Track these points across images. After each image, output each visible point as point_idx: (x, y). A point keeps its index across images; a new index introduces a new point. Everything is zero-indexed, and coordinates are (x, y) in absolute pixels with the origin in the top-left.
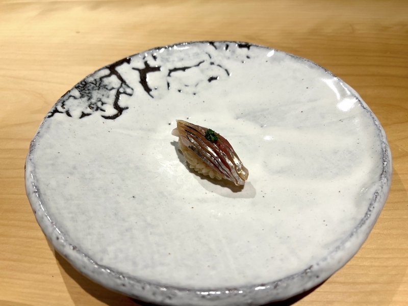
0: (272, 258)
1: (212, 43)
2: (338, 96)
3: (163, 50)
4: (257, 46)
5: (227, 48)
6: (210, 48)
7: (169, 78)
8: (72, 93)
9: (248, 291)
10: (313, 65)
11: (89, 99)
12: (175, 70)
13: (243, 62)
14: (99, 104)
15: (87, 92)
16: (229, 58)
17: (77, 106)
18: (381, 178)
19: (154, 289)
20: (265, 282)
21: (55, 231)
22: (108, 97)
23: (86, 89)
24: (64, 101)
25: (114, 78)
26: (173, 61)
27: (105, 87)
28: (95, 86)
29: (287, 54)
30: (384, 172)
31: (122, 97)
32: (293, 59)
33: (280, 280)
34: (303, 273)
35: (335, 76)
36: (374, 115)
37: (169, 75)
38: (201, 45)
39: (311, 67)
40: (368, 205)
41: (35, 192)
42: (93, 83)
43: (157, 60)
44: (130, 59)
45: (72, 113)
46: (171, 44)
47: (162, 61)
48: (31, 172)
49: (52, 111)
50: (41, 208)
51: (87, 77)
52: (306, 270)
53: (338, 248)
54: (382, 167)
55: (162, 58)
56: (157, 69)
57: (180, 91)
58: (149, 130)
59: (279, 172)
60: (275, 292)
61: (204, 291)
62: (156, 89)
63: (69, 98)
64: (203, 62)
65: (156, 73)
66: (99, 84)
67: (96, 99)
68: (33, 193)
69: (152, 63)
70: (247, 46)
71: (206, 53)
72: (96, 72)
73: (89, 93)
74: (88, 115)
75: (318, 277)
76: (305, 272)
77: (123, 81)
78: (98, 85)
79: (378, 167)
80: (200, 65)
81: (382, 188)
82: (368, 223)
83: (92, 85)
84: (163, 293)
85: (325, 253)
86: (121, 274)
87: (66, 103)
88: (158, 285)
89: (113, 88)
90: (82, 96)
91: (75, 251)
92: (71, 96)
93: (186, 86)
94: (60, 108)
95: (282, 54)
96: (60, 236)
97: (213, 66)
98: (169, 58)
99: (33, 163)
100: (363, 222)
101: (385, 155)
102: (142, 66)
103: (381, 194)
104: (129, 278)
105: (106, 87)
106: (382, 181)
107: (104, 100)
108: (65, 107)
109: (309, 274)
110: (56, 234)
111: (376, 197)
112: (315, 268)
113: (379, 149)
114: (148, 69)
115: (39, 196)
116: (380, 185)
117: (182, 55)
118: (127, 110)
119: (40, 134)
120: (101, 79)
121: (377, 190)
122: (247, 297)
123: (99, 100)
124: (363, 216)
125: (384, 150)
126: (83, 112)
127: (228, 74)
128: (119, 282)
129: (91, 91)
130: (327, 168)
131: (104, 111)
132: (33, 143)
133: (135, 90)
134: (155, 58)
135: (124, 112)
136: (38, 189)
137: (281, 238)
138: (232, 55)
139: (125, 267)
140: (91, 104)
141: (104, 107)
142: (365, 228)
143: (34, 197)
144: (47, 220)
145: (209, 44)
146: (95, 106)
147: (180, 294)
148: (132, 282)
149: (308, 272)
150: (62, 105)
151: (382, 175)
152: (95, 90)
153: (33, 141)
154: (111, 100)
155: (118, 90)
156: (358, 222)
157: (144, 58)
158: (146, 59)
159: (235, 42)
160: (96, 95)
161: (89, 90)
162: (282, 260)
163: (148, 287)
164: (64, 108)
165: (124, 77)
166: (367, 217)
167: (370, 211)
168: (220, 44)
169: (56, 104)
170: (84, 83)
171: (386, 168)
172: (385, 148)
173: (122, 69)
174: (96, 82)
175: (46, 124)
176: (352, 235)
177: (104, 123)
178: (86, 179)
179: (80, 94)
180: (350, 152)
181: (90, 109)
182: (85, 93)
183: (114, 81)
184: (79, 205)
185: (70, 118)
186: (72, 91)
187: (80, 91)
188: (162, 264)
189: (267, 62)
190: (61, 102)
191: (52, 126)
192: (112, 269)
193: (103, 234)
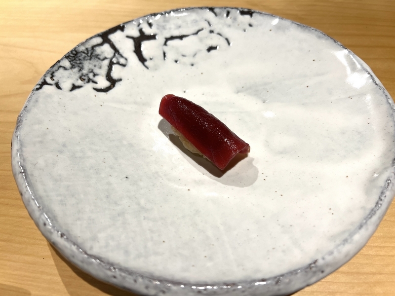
0: (274, 248)
1: (212, 9)
2: (348, 70)
3: (159, 16)
4: (261, 13)
5: (228, 15)
6: (209, 15)
7: (165, 47)
8: (62, 64)
9: (248, 286)
10: (321, 35)
11: (80, 70)
12: (172, 38)
13: (245, 31)
14: (91, 76)
15: (78, 62)
16: (230, 26)
17: (67, 78)
18: (393, 163)
19: (147, 282)
20: (266, 277)
21: (42, 217)
22: (100, 68)
24: (53, 73)
25: (106, 47)
26: (170, 28)
27: (97, 56)
28: (86, 55)
29: (293, 23)
31: (115, 67)
32: (300, 28)
33: (282, 275)
34: (307, 268)
35: (345, 47)
36: (387, 93)
37: (165, 44)
38: (200, 11)
39: (319, 37)
40: (380, 194)
41: (21, 173)
42: (84, 53)
43: (153, 27)
44: (124, 27)
45: (61, 85)
46: (168, 11)
47: (158, 29)
48: (18, 150)
49: (40, 83)
50: (27, 190)
51: (78, 46)
52: (311, 264)
53: (345, 241)
55: (158, 25)
56: (153, 37)
57: (176, 61)
58: (144, 104)
59: (281, 153)
60: (276, 288)
61: (201, 286)
62: (151, 59)
63: (58, 69)
64: (202, 29)
65: (152, 42)
66: (91, 54)
67: (88, 70)
68: (19, 174)
69: (148, 31)
70: (250, 13)
71: (206, 20)
72: (87, 40)
73: (80, 63)
74: (79, 87)
75: (323, 272)
76: (309, 266)
77: (116, 50)
78: (89, 54)
79: (390, 150)
80: (199, 33)
82: (379, 213)
83: (84, 55)
84: (156, 287)
85: (331, 246)
86: (112, 264)
87: (56, 74)
88: (152, 278)
89: (105, 58)
90: (73, 67)
91: (63, 239)
92: (60, 67)
93: (183, 56)
94: (48, 80)
95: (287, 23)
96: (47, 223)
97: (212, 34)
98: (166, 25)
99: (20, 141)
100: (373, 212)
102: (136, 34)
103: (393, 181)
104: (121, 269)
105: (99, 57)
107: (96, 71)
108: (54, 78)
109: (314, 269)
110: (43, 220)
111: (388, 185)
112: (321, 262)
113: (392, 130)
115: (26, 177)
116: (393, 171)
117: (180, 22)
118: (120, 83)
119: (28, 108)
120: (93, 47)
121: (389, 177)
122: (246, 293)
123: (90, 71)
124: (373, 205)
126: (73, 85)
127: (229, 44)
128: (109, 273)
129: (82, 62)
130: (333, 150)
131: (96, 83)
132: (20, 118)
133: (129, 60)
135: (117, 85)
136: (24, 170)
137: (283, 226)
138: (233, 22)
139: (116, 257)
140: (82, 75)
141: (96, 79)
142: (375, 218)
143: (21, 178)
144: (35, 205)
145: (208, 10)
146: (86, 78)
147: (174, 288)
148: (123, 274)
149: (313, 267)
150: (51, 76)
152: (87, 60)
153: (20, 116)
154: (103, 71)
155: (111, 60)
156: (368, 212)
157: (139, 25)
158: (141, 26)
159: (237, 9)
160: (87, 65)
161: (80, 60)
162: (284, 251)
163: (140, 280)
164: (54, 80)
165: (117, 46)
166: (377, 207)
167: (381, 200)
168: (221, 10)
169: (45, 76)
170: (74, 52)
173: (115, 37)
174: (88, 51)
175: (34, 98)
176: (361, 227)
177: (95, 96)
178: (76, 157)
179: (71, 64)
180: (359, 133)
181: (82, 80)
182: (76, 63)
183: (106, 50)
184: (68, 186)
185: (60, 90)
186: (62, 61)
187: (70, 61)
188: (156, 253)
189: (270, 30)
190: (50, 73)
191: (41, 100)
192: (103, 260)
193: (93, 220)
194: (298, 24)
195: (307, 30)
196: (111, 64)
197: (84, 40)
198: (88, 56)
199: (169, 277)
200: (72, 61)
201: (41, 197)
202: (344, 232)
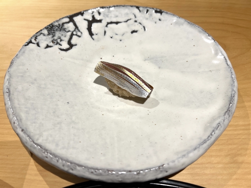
0: (142, 154)
1: (138, 8)
4: (167, 13)
5: (147, 12)
6: (136, 11)
8: (43, 32)
10: (201, 30)
11: (53, 37)
12: (111, 23)
13: (156, 23)
14: (59, 41)
15: (53, 32)
16: (147, 19)
17: (44, 40)
18: (225, 114)
19: (64, 162)
20: (133, 169)
21: (14, 118)
22: (65, 36)
23: (52, 30)
24: (37, 36)
25: (71, 24)
26: (111, 17)
27: (64, 29)
28: (58, 28)
29: (186, 21)
30: (228, 110)
31: (74, 37)
32: (189, 24)
33: (142, 170)
36: (233, 71)
37: (107, 26)
38: (130, 8)
39: (200, 32)
40: (212, 131)
42: (57, 26)
43: (101, 15)
44: (83, 13)
45: (40, 45)
46: (111, 6)
47: (104, 16)
48: (7, 80)
49: (28, 42)
50: (8, 103)
51: (54, 22)
52: (160, 166)
53: (184, 156)
54: (228, 107)
55: (104, 14)
56: (100, 21)
57: (112, 37)
58: (87, 61)
60: (137, 177)
62: (97, 34)
63: (40, 35)
64: (130, 19)
65: (99, 24)
66: (61, 27)
67: (57, 37)
68: (6, 93)
69: (98, 17)
70: (161, 12)
71: (133, 14)
72: (60, 19)
73: (54, 33)
74: (51, 47)
75: (167, 172)
77: (76, 27)
78: (60, 28)
79: (226, 106)
80: (128, 21)
81: (224, 121)
82: (208, 143)
84: (68, 166)
85: (175, 157)
86: (46, 150)
87: (38, 37)
88: (67, 161)
89: (69, 31)
90: (49, 34)
91: (22, 132)
92: (41, 33)
93: (116, 34)
94: (33, 41)
95: (182, 20)
96: (16, 122)
97: (136, 23)
98: (109, 15)
99: (10, 74)
100: (205, 141)
101: (232, 99)
102: (91, 19)
103: (222, 125)
104: (51, 153)
105: (66, 30)
106: (225, 116)
107: (63, 38)
110: (14, 120)
111: (218, 127)
112: (166, 166)
113: (229, 94)
114: (94, 20)
115: (9, 95)
116: (223, 119)
117: (117, 13)
118: (76, 46)
119: (18, 56)
120: (63, 24)
121: (220, 122)
122: (119, 177)
123: (59, 38)
124: (206, 138)
125: (233, 95)
126: (47, 45)
127: (145, 30)
128: (44, 155)
129: (55, 32)
130: (193, 102)
131: (61, 45)
133: (83, 33)
134: (99, 13)
135: (74, 48)
136: (9, 91)
137: (151, 143)
138: (150, 17)
139: (51, 147)
140: (54, 40)
141: (62, 43)
142: (205, 145)
143: (6, 95)
144: (11, 111)
145: (136, 8)
147: (78, 168)
148: (51, 156)
149: (161, 168)
150: (35, 38)
151: (226, 112)
152: (58, 31)
153: (13, 60)
154: (67, 39)
155: (72, 32)
156: (202, 141)
158: (94, 14)
159: (153, 8)
160: (58, 34)
161: (54, 30)
162: (147, 157)
163: (60, 161)
164: (36, 41)
165: (78, 24)
166: (208, 139)
167: (212, 135)
168: (143, 9)
169: (32, 38)
170: (51, 26)
171: (230, 108)
172: (234, 94)
173: (77, 19)
174: (59, 26)
175: (23, 50)
176: (195, 149)
177: (59, 53)
178: (41, 88)
179: (48, 32)
180: (211, 93)
181: (53, 43)
182: (51, 32)
183: (71, 26)
184: (33, 103)
185: (39, 47)
186: (43, 30)
187: (48, 31)
188: (74, 148)
189: (171, 24)
190: (35, 36)
191: (26, 52)
192: (42, 147)
193: (43, 124)
194: (188, 22)
195: (193, 27)
196: (72, 35)
197: (58, 19)
198: (59, 28)
199: (77, 162)
200: (49, 31)
201: (15, 108)
202: (185, 151)
